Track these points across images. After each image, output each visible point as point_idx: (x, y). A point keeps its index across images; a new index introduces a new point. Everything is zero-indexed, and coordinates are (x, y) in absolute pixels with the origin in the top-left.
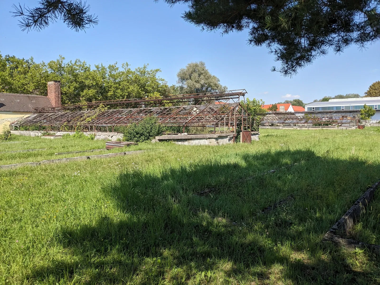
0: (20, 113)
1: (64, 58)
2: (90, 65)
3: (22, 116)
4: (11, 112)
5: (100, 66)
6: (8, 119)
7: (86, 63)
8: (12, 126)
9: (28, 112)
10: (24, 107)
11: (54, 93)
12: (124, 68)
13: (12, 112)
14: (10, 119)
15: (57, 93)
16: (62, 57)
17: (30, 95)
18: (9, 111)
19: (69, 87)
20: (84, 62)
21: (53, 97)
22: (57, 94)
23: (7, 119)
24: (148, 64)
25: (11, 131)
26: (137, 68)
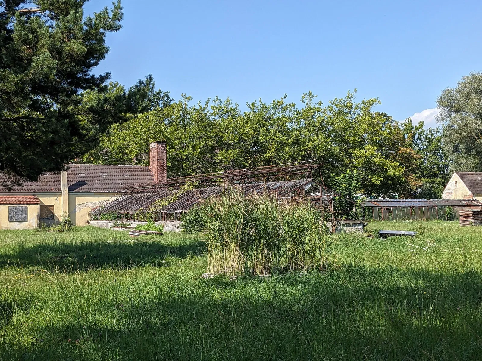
0: (105, 194)
1: (189, 98)
2: (237, 105)
3: (107, 198)
4: (91, 192)
5: (258, 104)
6: (88, 203)
7: (231, 102)
8: (92, 213)
9: (115, 192)
10: (112, 184)
11: (157, 161)
12: (306, 102)
13: (93, 194)
14: (90, 204)
15: (160, 161)
16: (187, 97)
17: (124, 166)
18: (90, 192)
19: (194, 148)
20: (228, 100)
21: (156, 168)
22: (160, 163)
23: (85, 204)
24: (355, 90)
25: (91, 222)
26: (332, 99)
